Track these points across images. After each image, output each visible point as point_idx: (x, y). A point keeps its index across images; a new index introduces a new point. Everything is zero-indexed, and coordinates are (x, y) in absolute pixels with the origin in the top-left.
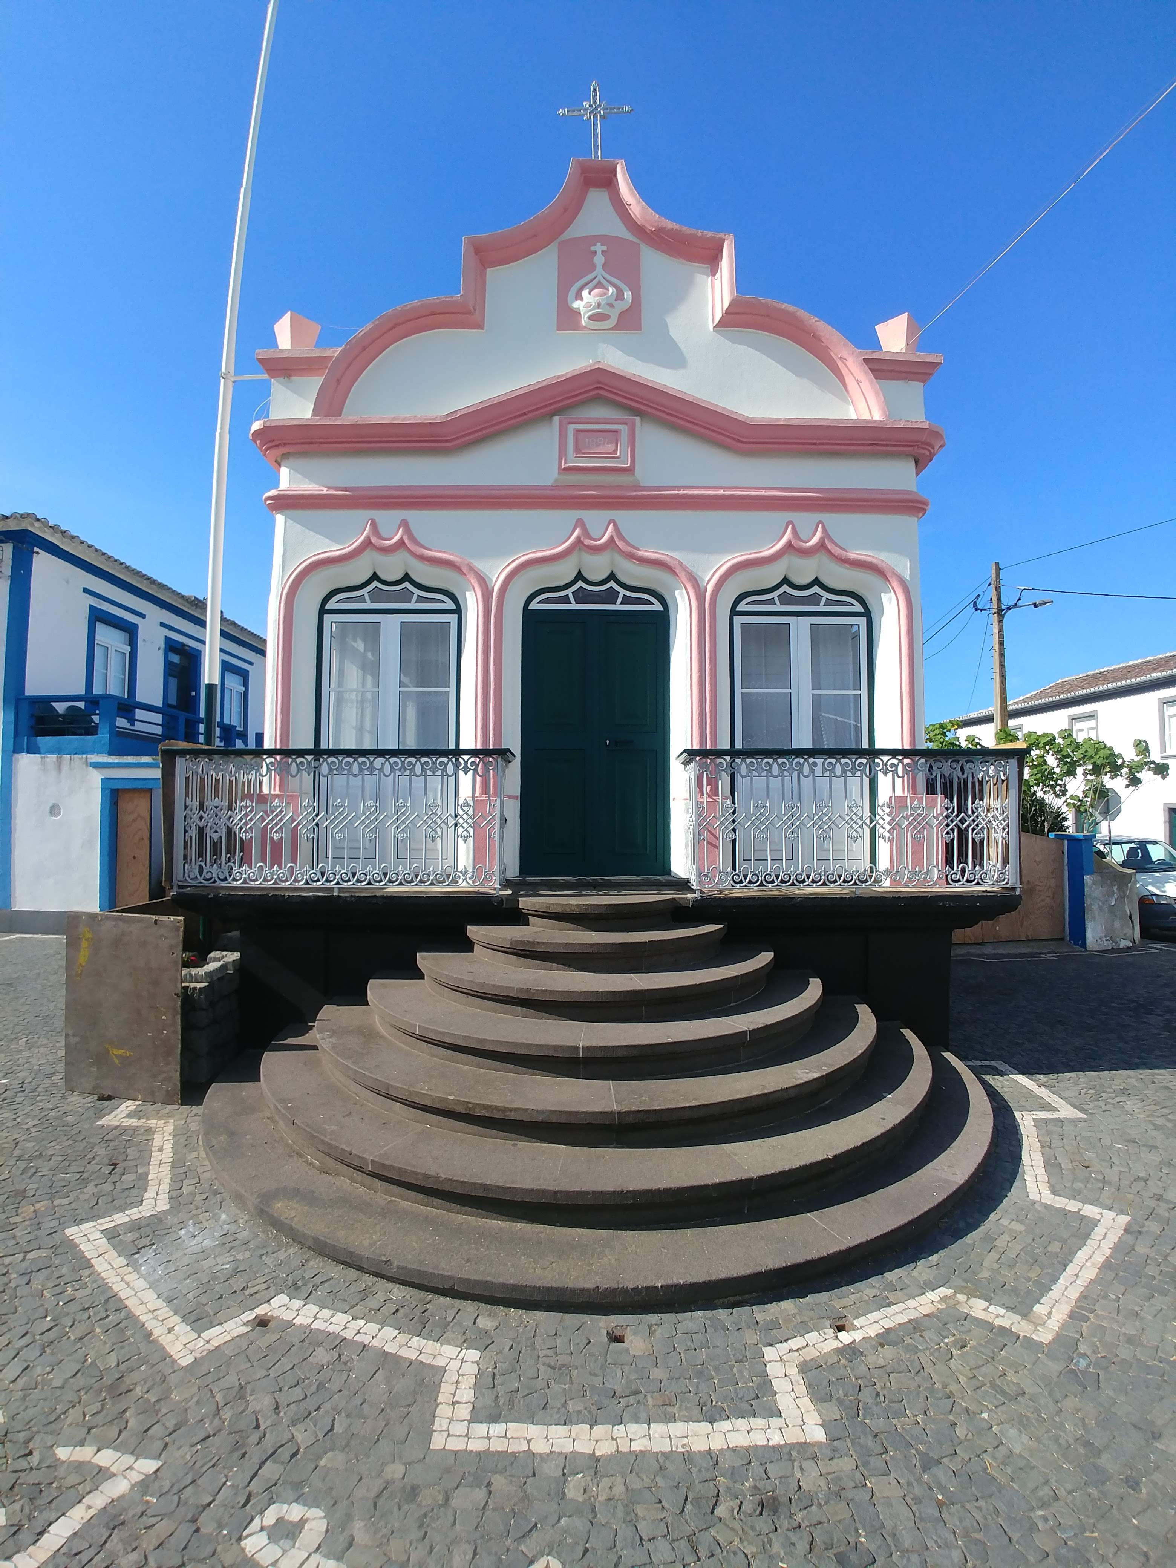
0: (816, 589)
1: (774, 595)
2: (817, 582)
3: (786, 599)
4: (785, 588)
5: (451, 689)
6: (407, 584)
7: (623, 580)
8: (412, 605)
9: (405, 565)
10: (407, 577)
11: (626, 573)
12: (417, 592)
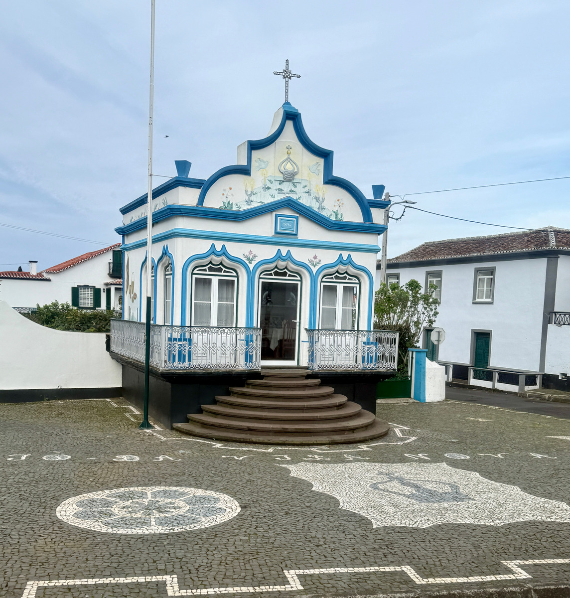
0: (346, 275)
1: (333, 276)
2: (346, 272)
3: (337, 277)
4: (337, 274)
5: (235, 303)
6: (221, 266)
7: (290, 269)
8: (222, 273)
9: (222, 260)
10: (221, 264)
11: (291, 268)
12: (224, 269)
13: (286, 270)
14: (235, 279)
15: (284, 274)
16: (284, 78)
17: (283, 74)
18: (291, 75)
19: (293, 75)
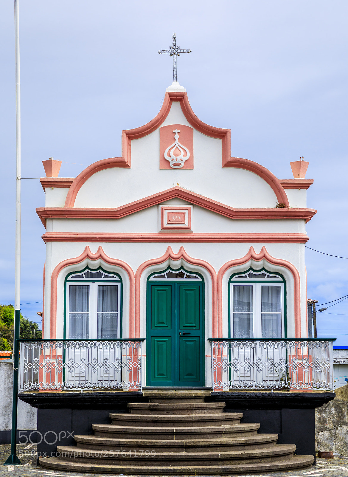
0: (263, 272)
1: (247, 274)
2: (263, 269)
3: (251, 276)
4: (251, 271)
5: (119, 312)
6: (100, 270)
7: (186, 269)
8: (102, 279)
9: (100, 263)
10: (100, 268)
11: (187, 267)
12: (104, 273)
13: (182, 270)
14: (119, 284)
15: (181, 275)
16: (171, 55)
17: (170, 51)
18: (179, 51)
19: (182, 51)
